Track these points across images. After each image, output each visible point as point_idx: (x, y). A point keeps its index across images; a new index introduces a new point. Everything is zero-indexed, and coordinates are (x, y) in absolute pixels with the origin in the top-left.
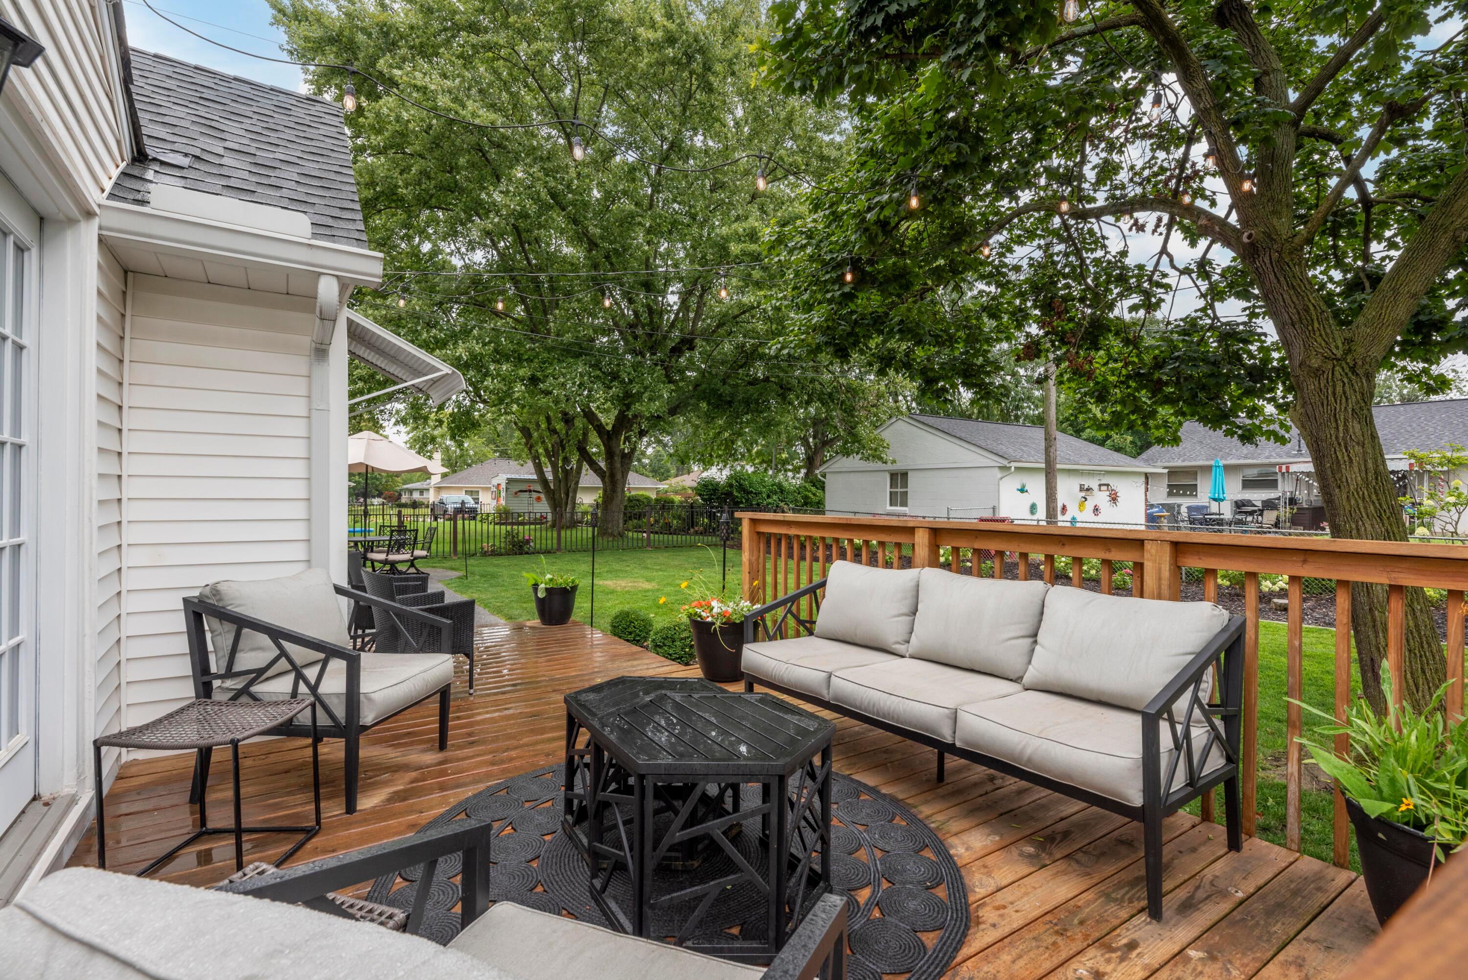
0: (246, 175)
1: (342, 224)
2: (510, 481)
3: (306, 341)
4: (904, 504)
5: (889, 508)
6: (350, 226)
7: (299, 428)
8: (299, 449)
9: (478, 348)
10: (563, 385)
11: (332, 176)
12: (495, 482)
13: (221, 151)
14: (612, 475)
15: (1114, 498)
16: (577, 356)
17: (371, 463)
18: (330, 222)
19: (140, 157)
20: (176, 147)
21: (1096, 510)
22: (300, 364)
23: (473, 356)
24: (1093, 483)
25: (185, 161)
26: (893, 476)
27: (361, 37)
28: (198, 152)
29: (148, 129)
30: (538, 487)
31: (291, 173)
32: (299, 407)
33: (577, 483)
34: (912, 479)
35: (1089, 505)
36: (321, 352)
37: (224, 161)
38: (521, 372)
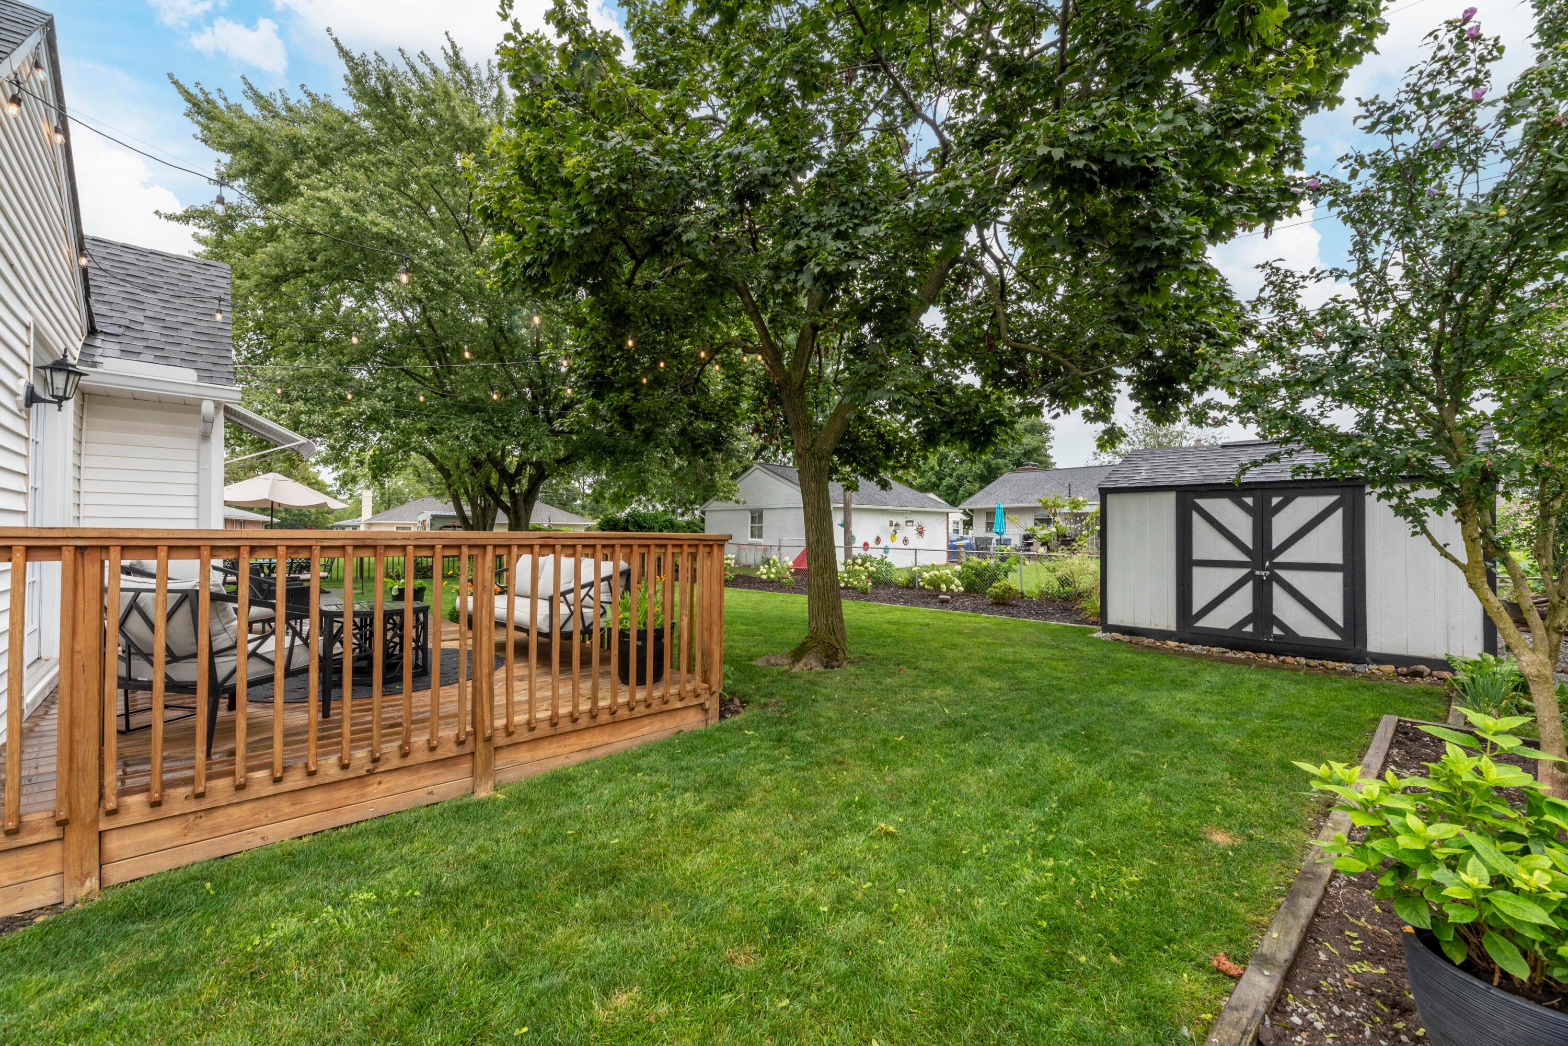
0: (158, 337)
1: (219, 368)
2: (434, 518)
3: (197, 430)
4: (760, 536)
5: (750, 540)
6: (224, 369)
7: (192, 479)
8: (192, 490)
9: (379, 405)
10: (457, 438)
11: (216, 332)
12: (421, 518)
13: (142, 319)
14: (516, 513)
15: (920, 532)
16: (473, 412)
17: (277, 500)
18: (210, 367)
19: (92, 331)
20: (114, 321)
21: (905, 541)
22: (193, 443)
23: (375, 411)
24: (901, 520)
25: (121, 331)
26: (752, 512)
27: (272, 149)
28: (127, 323)
29: (97, 308)
30: (458, 523)
31: (188, 332)
32: (192, 467)
33: (494, 519)
34: (766, 515)
35: (900, 536)
36: (206, 437)
37: (145, 327)
38: (418, 426)
